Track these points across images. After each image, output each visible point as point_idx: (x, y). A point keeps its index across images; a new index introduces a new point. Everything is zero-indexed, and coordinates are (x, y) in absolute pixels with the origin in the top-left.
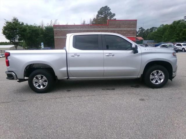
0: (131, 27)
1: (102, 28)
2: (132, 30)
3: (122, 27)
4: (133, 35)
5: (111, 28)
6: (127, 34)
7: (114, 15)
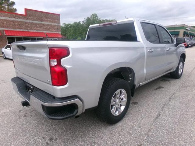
0: (54, 22)
1: (18, 18)
2: (56, 25)
3: (45, 20)
4: (58, 31)
5: (30, 20)
6: (51, 30)
7: (13, 3)
